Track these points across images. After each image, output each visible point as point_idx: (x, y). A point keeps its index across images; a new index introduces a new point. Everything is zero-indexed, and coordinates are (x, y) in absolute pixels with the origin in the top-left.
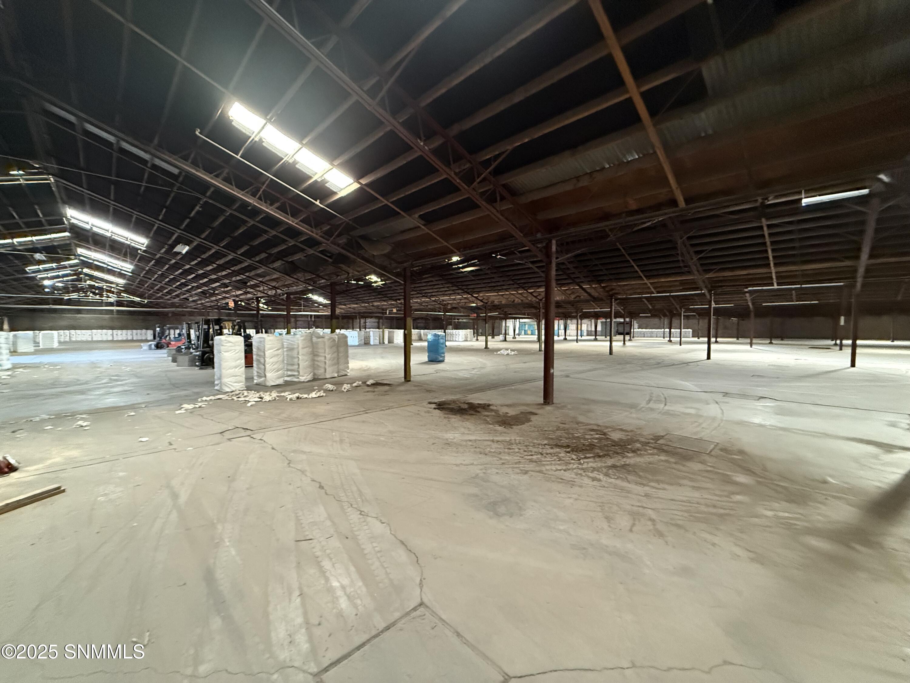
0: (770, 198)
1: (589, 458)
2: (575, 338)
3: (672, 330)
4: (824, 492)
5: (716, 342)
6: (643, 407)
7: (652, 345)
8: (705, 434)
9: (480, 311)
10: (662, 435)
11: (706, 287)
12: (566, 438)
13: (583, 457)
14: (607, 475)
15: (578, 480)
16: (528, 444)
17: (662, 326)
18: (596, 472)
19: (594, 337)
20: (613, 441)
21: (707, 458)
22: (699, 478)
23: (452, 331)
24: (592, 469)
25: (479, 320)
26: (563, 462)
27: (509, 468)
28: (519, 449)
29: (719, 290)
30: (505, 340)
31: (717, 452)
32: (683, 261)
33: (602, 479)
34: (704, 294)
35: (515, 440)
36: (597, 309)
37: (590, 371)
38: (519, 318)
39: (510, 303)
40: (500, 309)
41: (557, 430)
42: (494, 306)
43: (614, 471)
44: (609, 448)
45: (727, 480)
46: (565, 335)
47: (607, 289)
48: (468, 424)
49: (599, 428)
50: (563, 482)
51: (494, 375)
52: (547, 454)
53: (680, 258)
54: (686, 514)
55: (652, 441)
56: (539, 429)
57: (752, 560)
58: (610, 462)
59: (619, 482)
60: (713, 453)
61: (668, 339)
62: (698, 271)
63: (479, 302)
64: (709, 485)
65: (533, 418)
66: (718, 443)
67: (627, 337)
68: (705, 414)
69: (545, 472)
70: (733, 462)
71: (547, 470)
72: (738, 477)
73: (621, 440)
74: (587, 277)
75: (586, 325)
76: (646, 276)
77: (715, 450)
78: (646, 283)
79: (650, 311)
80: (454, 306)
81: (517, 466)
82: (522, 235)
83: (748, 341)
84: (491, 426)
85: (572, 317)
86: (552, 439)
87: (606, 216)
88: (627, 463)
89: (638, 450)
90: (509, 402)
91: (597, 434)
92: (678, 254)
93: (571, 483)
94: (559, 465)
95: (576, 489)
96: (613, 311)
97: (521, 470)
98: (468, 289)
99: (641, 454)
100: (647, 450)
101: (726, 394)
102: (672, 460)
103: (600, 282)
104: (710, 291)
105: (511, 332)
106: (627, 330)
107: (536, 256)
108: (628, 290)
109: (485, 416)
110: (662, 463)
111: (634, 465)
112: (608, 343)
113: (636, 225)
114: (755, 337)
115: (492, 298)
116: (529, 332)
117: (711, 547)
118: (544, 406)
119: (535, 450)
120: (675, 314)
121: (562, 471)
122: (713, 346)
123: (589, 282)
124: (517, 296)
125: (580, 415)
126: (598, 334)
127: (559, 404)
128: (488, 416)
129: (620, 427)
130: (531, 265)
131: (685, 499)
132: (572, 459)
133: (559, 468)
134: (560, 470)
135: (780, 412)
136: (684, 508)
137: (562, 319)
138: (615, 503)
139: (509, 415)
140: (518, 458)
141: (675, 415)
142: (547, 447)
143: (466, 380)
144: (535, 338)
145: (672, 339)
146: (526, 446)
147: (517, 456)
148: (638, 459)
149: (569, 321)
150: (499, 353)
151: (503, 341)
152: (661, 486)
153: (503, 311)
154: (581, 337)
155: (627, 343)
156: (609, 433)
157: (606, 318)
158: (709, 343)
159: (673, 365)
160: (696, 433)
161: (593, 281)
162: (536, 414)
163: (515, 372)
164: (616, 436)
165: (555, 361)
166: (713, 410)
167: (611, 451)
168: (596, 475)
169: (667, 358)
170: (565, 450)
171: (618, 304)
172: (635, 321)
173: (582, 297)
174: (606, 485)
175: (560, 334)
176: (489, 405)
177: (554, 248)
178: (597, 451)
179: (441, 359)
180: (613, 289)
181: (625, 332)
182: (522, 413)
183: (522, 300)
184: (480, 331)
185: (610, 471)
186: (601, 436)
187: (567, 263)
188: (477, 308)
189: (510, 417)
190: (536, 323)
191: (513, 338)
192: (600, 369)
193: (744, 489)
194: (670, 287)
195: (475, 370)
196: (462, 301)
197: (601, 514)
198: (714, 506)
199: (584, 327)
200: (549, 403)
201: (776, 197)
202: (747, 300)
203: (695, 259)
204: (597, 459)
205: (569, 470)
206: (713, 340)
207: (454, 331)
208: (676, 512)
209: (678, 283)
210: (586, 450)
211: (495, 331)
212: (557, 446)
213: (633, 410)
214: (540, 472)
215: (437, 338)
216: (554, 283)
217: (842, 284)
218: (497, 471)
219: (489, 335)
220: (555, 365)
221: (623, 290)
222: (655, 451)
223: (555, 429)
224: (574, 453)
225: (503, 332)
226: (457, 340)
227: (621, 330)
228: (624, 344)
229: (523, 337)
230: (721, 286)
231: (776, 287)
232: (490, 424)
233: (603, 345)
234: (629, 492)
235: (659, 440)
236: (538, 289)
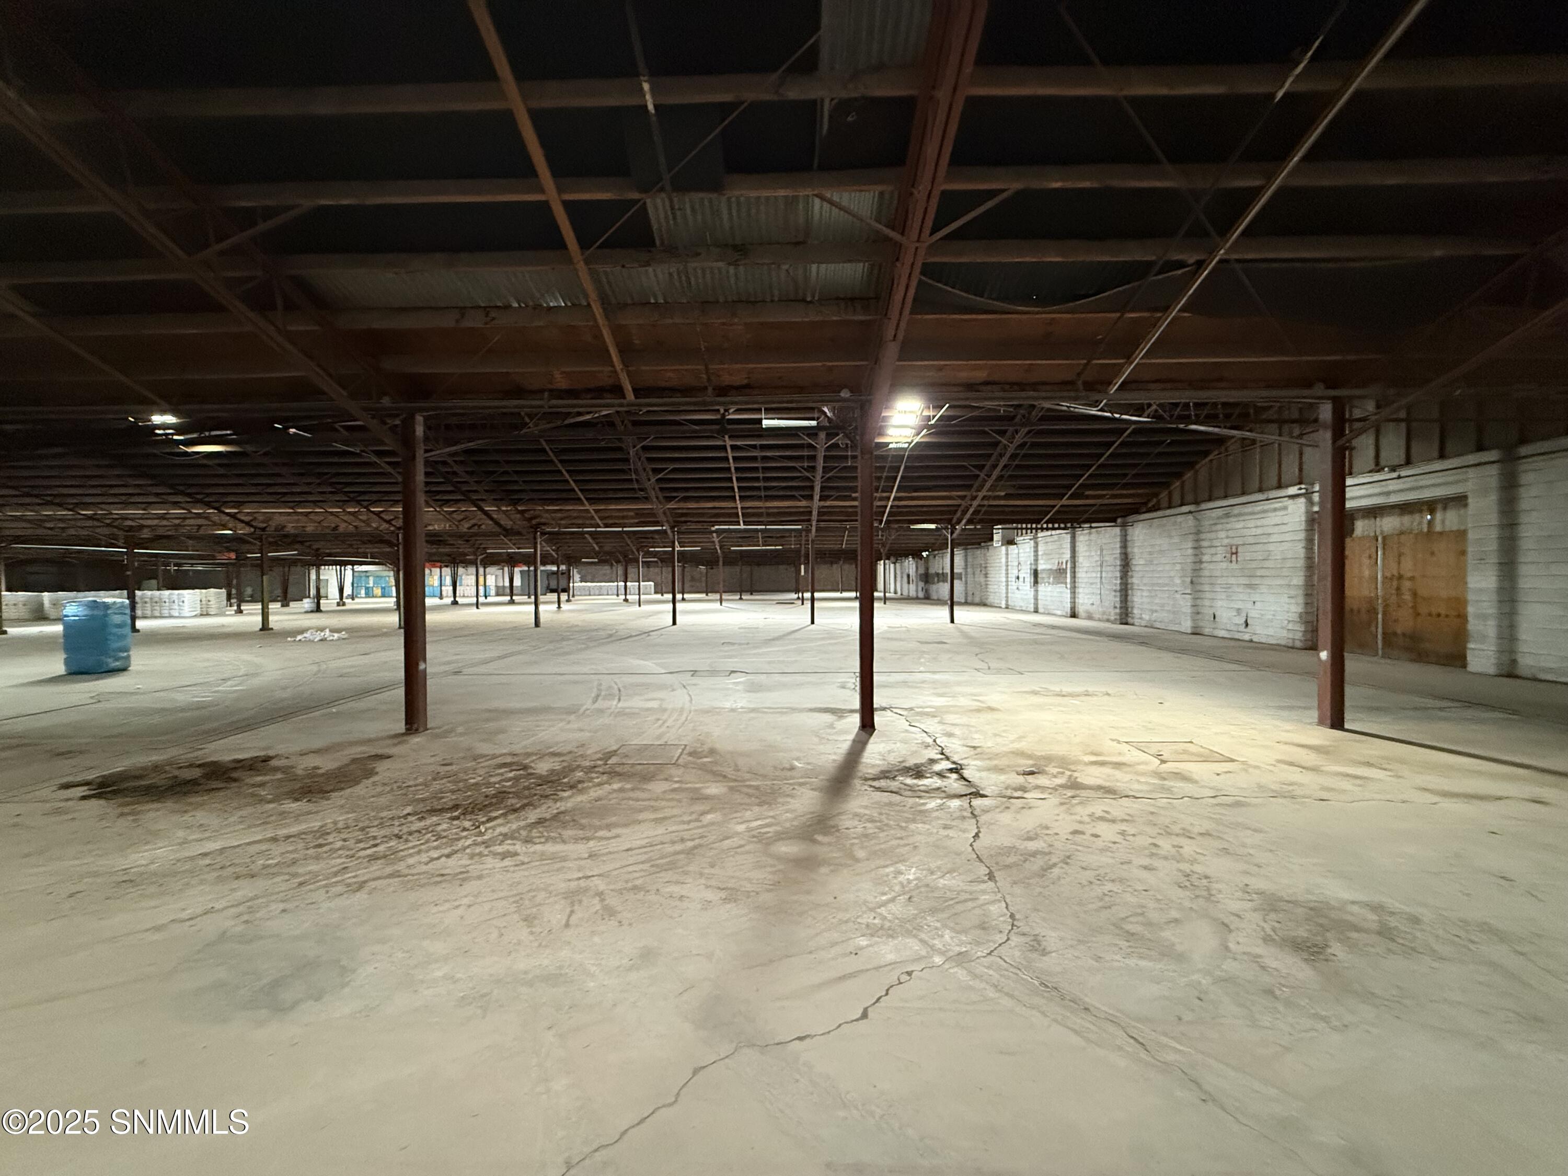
0: (731, 411)
1: (496, 818)
2: (474, 600)
3: (628, 584)
4: (791, 781)
5: (683, 599)
6: (587, 709)
7: (600, 609)
8: (670, 737)
9: (245, 547)
10: (615, 748)
11: (668, 521)
12: (453, 792)
13: (484, 819)
14: (528, 841)
15: (475, 868)
16: (367, 823)
17: (614, 576)
18: (509, 842)
19: (509, 598)
20: (540, 777)
21: (674, 771)
22: (664, 803)
23: (157, 593)
24: (501, 837)
25: (244, 565)
26: (444, 840)
27: (318, 889)
28: (345, 840)
29: (684, 528)
30: (318, 609)
31: (685, 758)
32: (637, 480)
33: (519, 851)
34: (665, 532)
35: (335, 823)
36: (511, 548)
37: (499, 658)
38: (353, 564)
39: (328, 531)
40: (302, 543)
41: (435, 779)
42: (286, 536)
43: (541, 829)
44: (533, 792)
45: (697, 797)
46: (455, 596)
47: (526, 515)
48: (201, 816)
49: (516, 759)
50: (445, 881)
51: (284, 688)
52: (410, 833)
53: (634, 477)
54: (646, 866)
55: (600, 762)
56: (395, 786)
57: (726, 900)
58: (532, 815)
59: (550, 848)
60: (681, 761)
61: (623, 597)
62: (657, 498)
63: (240, 525)
64: (675, 811)
65: (381, 766)
66: (686, 746)
67: (564, 597)
68: (670, 706)
69: (406, 871)
70: (703, 768)
71: (409, 867)
72: (708, 787)
73: (552, 772)
74: (492, 491)
75: (494, 577)
76: (587, 499)
77: (683, 756)
78: (587, 511)
79: (597, 554)
80: (160, 532)
81: (339, 878)
82: (345, 393)
83: (717, 596)
84: (272, 806)
85: (467, 563)
86: (423, 800)
87: (518, 392)
88: (563, 809)
89: (580, 782)
90: (318, 744)
91: (511, 771)
92: (630, 469)
93: (462, 877)
94: (436, 848)
95: (471, 887)
96: (539, 552)
97: (349, 885)
98: (208, 495)
99: (583, 788)
100: (593, 778)
101: (694, 673)
102: (628, 786)
103: (515, 503)
104: (672, 528)
105: (333, 591)
106: (563, 584)
107: (382, 443)
108: (562, 519)
109: (253, 785)
110: (614, 795)
111: (574, 809)
112: (533, 607)
113: (568, 415)
114: (725, 592)
115: (278, 520)
116: (378, 591)
117: (678, 903)
118: (405, 738)
119: (383, 832)
120: (630, 559)
121: (443, 859)
122: (679, 606)
123: (497, 501)
124: (345, 518)
125: (484, 740)
126: (515, 592)
127: (439, 728)
128: (262, 785)
129: (551, 750)
130: (374, 459)
131: (644, 842)
132: (465, 829)
133: (435, 854)
134: (438, 858)
135: (753, 688)
136: (644, 857)
137: (447, 566)
138: (542, 886)
139: (320, 771)
140: (343, 860)
141: (634, 714)
142: (410, 818)
143: (198, 709)
144: (391, 602)
145: (628, 597)
146: (362, 829)
147: (340, 857)
148: (579, 798)
149: (461, 570)
150: (299, 637)
151: (312, 612)
152: (615, 831)
153: (310, 547)
154: (486, 597)
155: (564, 606)
156: (533, 765)
157: (528, 564)
158: (674, 601)
159: (631, 636)
160: (659, 737)
161: (501, 500)
162: (389, 757)
163: (341, 676)
164: (543, 767)
165: (428, 647)
166: (679, 699)
167: (535, 795)
168: (508, 847)
169: (622, 627)
170: (449, 815)
171: (545, 541)
172: (575, 571)
173: (483, 527)
174: (526, 860)
175: (444, 593)
176: (267, 759)
177: (420, 430)
178: (510, 802)
179: (117, 664)
180: (535, 517)
181: (561, 587)
182: (354, 761)
183: (356, 527)
184: (249, 591)
185: (535, 830)
186: (518, 773)
187: (453, 464)
188: (236, 539)
189: (323, 775)
190: (392, 573)
191: (338, 604)
192: (519, 653)
193: (715, 803)
194: (623, 517)
195: (229, 683)
196: (188, 522)
197: (516, 916)
198: (682, 840)
199: (491, 580)
200: (417, 730)
201: (738, 411)
202: (714, 542)
203: (653, 480)
204: (511, 817)
205: (456, 852)
206: (679, 596)
207: (166, 593)
208: (630, 869)
209: (632, 514)
210: (491, 804)
211: (292, 590)
212: (433, 811)
213: (572, 717)
214: (395, 875)
215: (100, 613)
216: (421, 498)
217: (800, 527)
218: (282, 906)
219: (274, 600)
220: (429, 655)
221: (553, 519)
222: (605, 777)
223: (430, 778)
224: (468, 817)
225: (313, 592)
226: (176, 614)
227: (553, 585)
228: (559, 607)
229: (362, 602)
230: (686, 522)
231: (742, 527)
232: (269, 802)
233: (523, 612)
234: (564, 859)
235: (610, 758)
236: (391, 506)
